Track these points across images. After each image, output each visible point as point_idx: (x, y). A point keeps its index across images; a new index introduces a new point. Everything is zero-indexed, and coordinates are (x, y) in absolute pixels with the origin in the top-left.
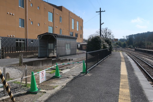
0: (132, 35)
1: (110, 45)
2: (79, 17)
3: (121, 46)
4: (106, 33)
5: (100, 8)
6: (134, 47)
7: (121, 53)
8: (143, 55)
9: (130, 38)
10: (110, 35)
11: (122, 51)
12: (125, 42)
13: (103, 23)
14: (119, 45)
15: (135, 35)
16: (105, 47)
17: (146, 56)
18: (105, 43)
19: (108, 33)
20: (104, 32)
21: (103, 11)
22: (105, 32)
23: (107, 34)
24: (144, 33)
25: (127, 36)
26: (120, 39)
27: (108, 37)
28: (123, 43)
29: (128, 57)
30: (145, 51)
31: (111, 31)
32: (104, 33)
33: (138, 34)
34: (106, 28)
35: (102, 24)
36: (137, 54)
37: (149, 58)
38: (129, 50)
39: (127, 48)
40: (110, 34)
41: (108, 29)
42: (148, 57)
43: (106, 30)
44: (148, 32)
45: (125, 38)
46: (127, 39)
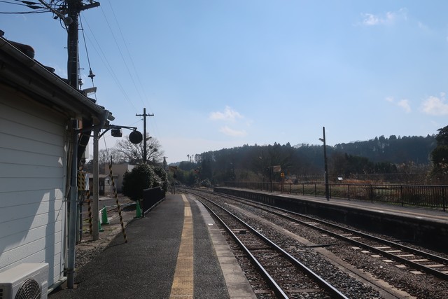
0: (211, 152)
1: (163, 179)
3: (183, 182)
5: (145, 109)
6: (213, 183)
7: (184, 196)
8: (227, 200)
9: (206, 158)
10: (155, 153)
11: (186, 193)
12: (193, 170)
15: (216, 153)
16: (156, 184)
17: (231, 201)
18: (156, 177)
21: (149, 115)
23: (147, 149)
25: (197, 155)
27: (151, 159)
28: (187, 174)
29: (197, 201)
30: (233, 193)
31: (158, 142)
33: (224, 151)
36: (217, 198)
37: (234, 204)
38: (202, 191)
39: (198, 186)
40: (156, 150)
42: (234, 202)
44: (246, 147)
45: (194, 160)
46: (199, 162)
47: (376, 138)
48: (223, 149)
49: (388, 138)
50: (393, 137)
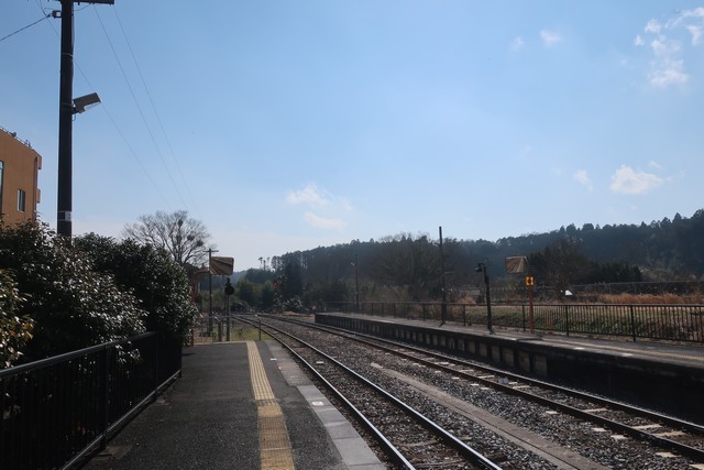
0: (298, 254)
2: (14, 135)
4: (179, 238)
6: (307, 303)
8: (368, 351)
9: (290, 263)
10: (198, 249)
12: (269, 282)
13: (94, 99)
14: (242, 298)
15: (307, 254)
19: (190, 238)
20: (167, 234)
22: (175, 234)
23: (183, 241)
24: (339, 246)
25: (275, 257)
26: (246, 269)
27: (191, 261)
28: (258, 289)
31: (203, 228)
32: (169, 240)
33: (320, 251)
34: (176, 215)
35: (80, 109)
36: (338, 344)
38: (290, 321)
39: (279, 310)
40: (200, 244)
41: (189, 218)
43: (180, 223)
44: (356, 244)
45: (270, 267)
46: (278, 270)
47: (562, 228)
48: (319, 248)
49: (581, 228)
50: (588, 227)
